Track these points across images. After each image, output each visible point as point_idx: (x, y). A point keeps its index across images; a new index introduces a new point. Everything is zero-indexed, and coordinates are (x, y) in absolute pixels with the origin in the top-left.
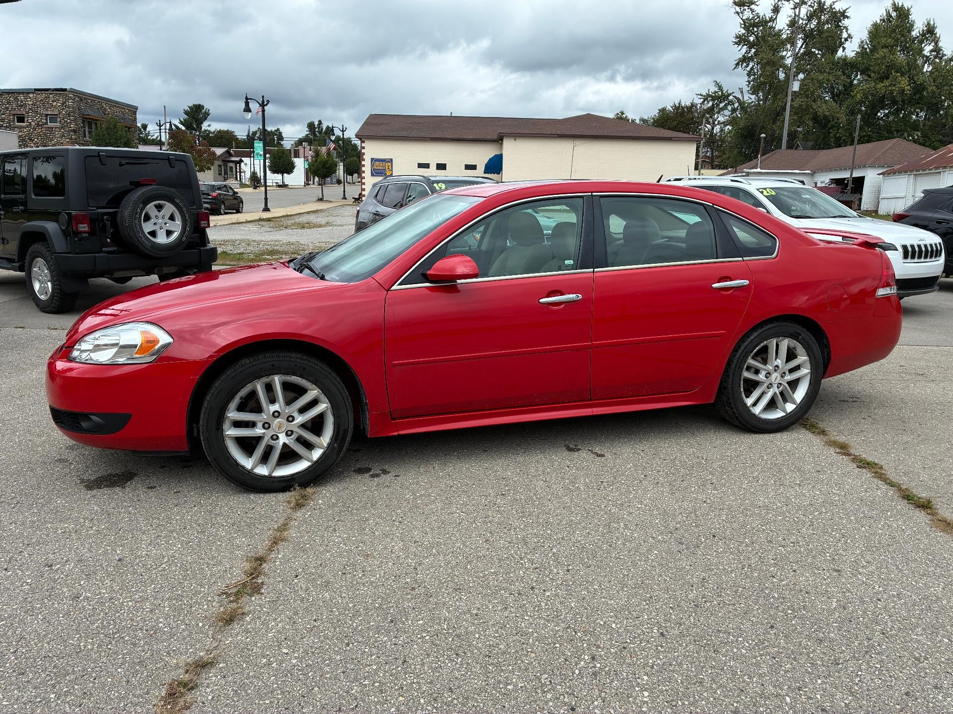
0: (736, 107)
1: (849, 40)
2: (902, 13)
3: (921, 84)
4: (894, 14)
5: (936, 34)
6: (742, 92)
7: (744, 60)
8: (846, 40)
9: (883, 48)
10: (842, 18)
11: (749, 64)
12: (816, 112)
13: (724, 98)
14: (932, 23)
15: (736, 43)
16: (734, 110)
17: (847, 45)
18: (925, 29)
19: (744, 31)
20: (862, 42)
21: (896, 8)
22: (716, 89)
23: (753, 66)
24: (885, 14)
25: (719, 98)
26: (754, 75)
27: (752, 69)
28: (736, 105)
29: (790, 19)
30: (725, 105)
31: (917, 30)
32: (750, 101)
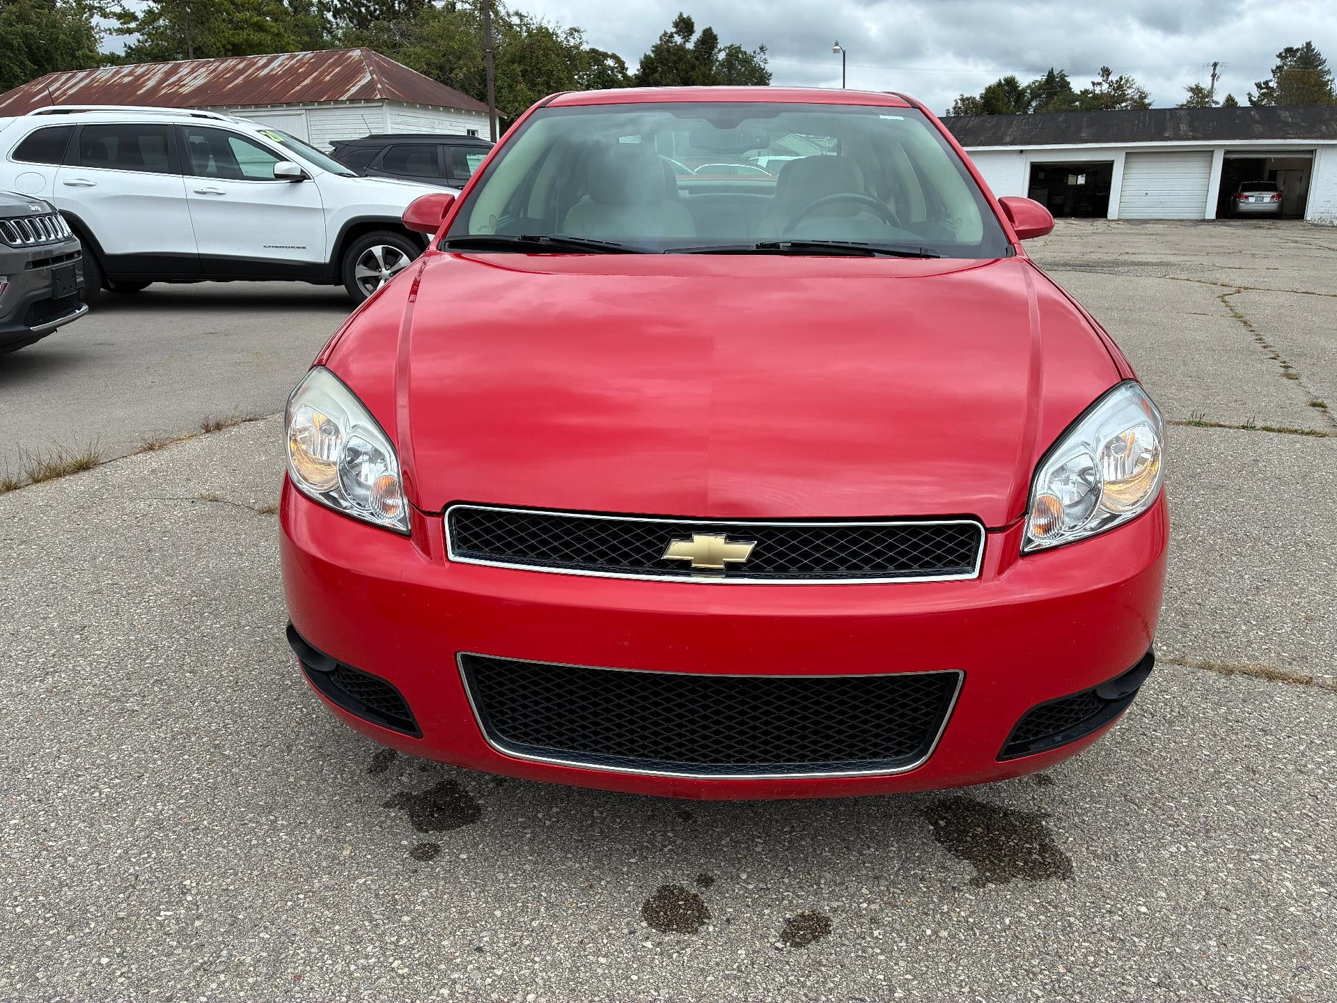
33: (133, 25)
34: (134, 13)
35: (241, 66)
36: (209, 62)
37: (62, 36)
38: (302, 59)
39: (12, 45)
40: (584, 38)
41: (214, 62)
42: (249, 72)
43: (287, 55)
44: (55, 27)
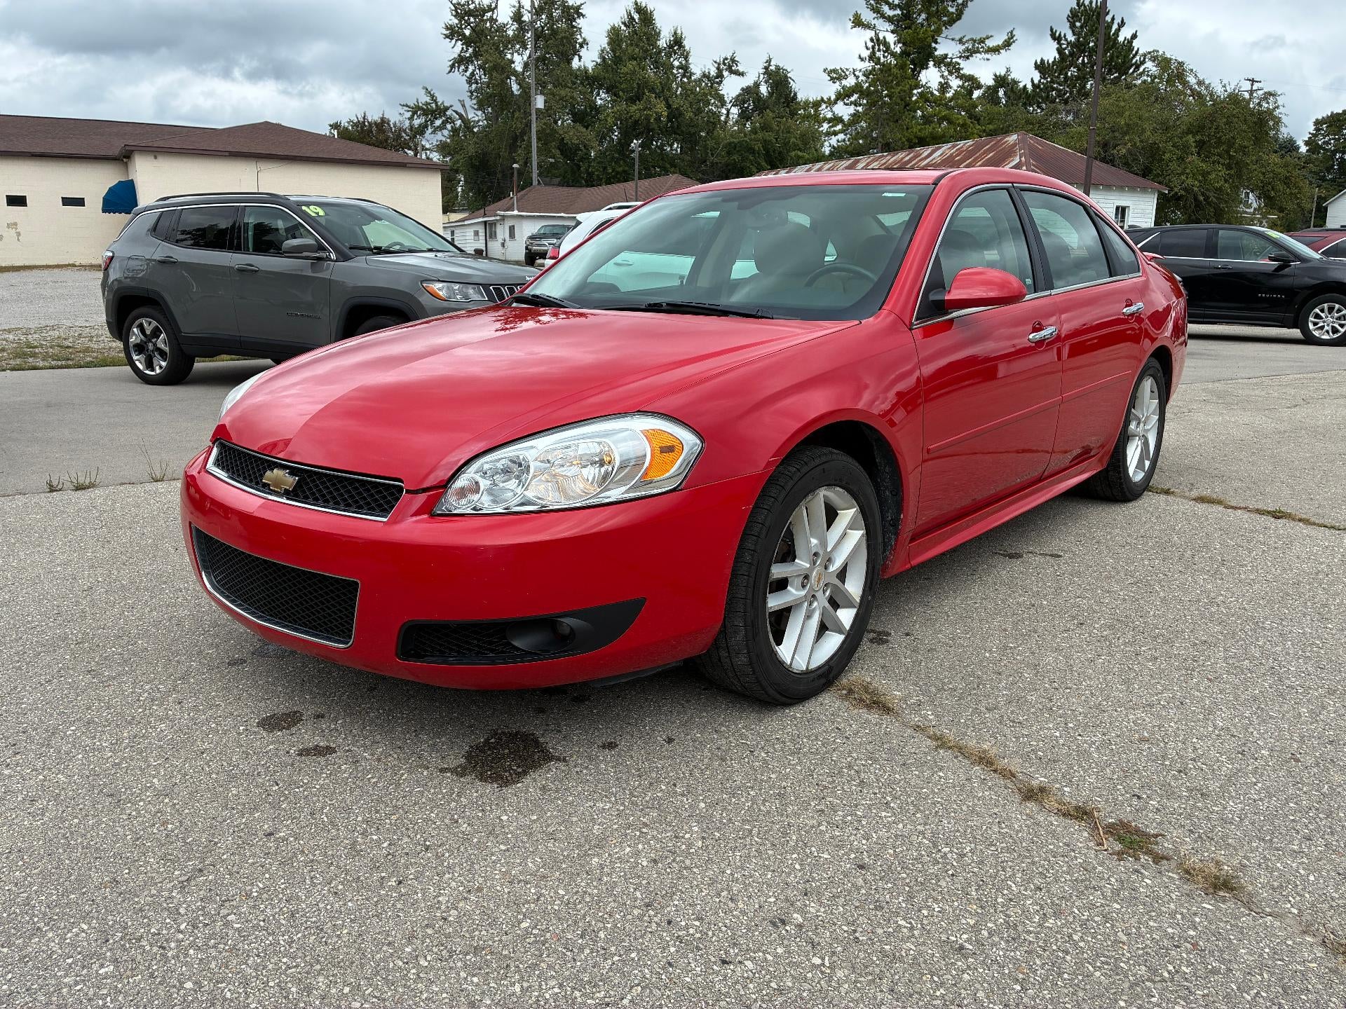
0: (457, 126)
1: (585, 47)
2: (646, 16)
3: (677, 109)
4: (636, 16)
5: (684, 47)
6: (463, 106)
7: (460, 61)
8: (581, 46)
9: (630, 60)
10: (576, 16)
11: (467, 68)
12: (563, 138)
13: (440, 112)
14: (679, 32)
15: (447, 36)
16: (455, 131)
17: (583, 52)
18: (672, 39)
19: (457, 21)
20: (602, 51)
21: (640, 9)
22: (428, 99)
23: (474, 71)
24: (626, 17)
25: (432, 112)
26: (477, 83)
27: (473, 74)
28: (459, 123)
29: (514, 10)
30: (443, 122)
31: (664, 40)
32: (476, 119)
33: (839, 127)
34: (841, 117)
35: (907, 158)
36: (883, 156)
37: (793, 140)
38: (962, 147)
39: (754, 150)
40: (1280, 103)
41: (887, 156)
42: (913, 163)
43: (950, 145)
44: (789, 132)
